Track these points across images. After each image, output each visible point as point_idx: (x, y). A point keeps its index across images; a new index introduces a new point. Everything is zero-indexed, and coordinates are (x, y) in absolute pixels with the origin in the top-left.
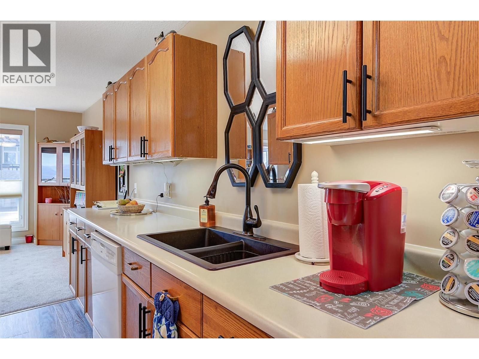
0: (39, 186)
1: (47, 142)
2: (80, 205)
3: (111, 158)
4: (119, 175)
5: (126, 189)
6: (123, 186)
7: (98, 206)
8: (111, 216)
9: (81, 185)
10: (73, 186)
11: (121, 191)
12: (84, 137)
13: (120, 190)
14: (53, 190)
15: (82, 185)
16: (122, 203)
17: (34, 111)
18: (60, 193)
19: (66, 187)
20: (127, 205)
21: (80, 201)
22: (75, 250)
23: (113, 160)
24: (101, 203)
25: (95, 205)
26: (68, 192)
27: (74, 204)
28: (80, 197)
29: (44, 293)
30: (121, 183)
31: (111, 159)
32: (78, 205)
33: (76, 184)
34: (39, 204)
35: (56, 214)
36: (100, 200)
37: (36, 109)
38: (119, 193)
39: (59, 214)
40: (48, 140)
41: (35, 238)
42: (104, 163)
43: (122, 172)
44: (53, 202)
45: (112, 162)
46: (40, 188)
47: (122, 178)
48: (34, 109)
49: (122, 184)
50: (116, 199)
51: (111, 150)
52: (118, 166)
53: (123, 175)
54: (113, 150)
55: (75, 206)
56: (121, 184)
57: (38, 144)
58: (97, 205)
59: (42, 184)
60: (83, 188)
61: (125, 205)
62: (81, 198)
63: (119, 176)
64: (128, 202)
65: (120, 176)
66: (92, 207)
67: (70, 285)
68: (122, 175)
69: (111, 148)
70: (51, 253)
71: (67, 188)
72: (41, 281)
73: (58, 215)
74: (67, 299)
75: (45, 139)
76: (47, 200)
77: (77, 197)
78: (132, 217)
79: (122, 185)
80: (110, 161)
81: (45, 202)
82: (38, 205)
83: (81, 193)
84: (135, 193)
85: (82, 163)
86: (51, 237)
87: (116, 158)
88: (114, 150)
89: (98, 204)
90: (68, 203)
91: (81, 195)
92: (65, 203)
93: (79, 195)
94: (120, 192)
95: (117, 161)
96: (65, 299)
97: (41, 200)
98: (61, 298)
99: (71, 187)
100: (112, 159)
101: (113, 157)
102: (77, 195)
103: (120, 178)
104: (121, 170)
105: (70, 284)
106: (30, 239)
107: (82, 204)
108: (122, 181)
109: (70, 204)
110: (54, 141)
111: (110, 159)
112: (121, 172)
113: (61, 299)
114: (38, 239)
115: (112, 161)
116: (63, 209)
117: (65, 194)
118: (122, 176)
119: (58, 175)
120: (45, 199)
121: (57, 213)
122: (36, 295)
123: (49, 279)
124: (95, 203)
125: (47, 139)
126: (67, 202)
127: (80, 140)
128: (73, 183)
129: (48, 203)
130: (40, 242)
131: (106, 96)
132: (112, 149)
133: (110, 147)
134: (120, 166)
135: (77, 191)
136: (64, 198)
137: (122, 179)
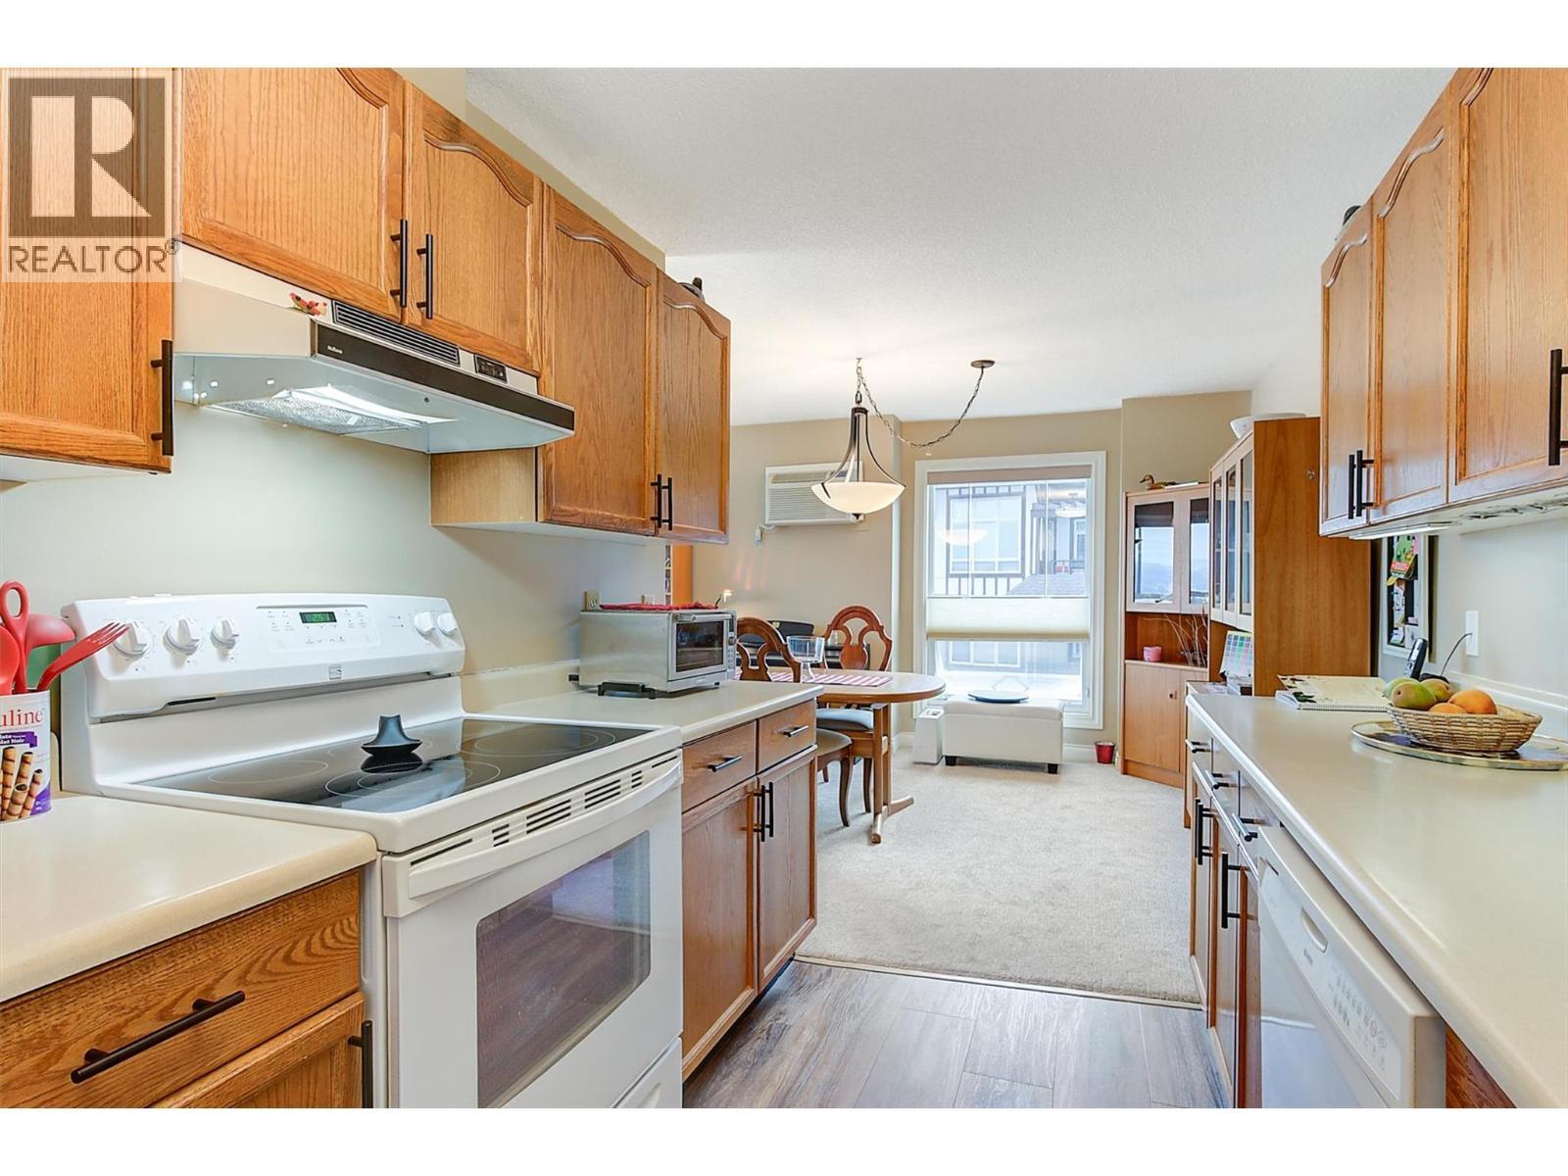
0: (1126, 613)
1: (1149, 489)
2: (1237, 678)
3: (1355, 504)
4: (1389, 575)
5: (1422, 633)
6: (1406, 621)
7: (1297, 695)
8: (1356, 747)
9: (1241, 613)
10: (1217, 615)
11: (1396, 639)
12: (1252, 447)
13: (1390, 637)
14: (1165, 625)
15: (1244, 611)
16: (1412, 698)
17: (1120, 410)
18: (1180, 634)
19: (1199, 617)
20: (1438, 711)
21: (1239, 664)
22: (1207, 848)
23: (1364, 512)
24: (1310, 685)
25: (1284, 688)
26: (1203, 630)
27: (1221, 671)
28: (1240, 650)
29: (1117, 945)
30: (1395, 607)
31: (1357, 507)
32: (1231, 678)
33: (1226, 609)
34: (1127, 661)
35: (1171, 696)
36: (1310, 673)
37: (1123, 401)
38: (1385, 648)
39: (1178, 696)
40: (1153, 482)
41: (1117, 754)
42: (1326, 529)
43: (1401, 567)
44: (1163, 658)
45: (1361, 521)
46: (1132, 618)
47: (1400, 591)
48: (1119, 404)
49: (1403, 612)
50: (1374, 673)
51: (1356, 470)
52: (1381, 539)
53: (1407, 575)
54: (1364, 470)
55: (1223, 676)
56: (1396, 613)
57: (1127, 498)
58: (1294, 690)
59: (1138, 606)
60: (1247, 623)
61: (1427, 710)
62: (1242, 653)
63: (1384, 583)
64: (1440, 694)
65: (1393, 580)
66: (1274, 696)
67: (1193, 957)
68: (1402, 576)
69: (1358, 463)
70: (1154, 806)
71: (1201, 619)
72: (1115, 899)
73: (1176, 698)
74: (1183, 1000)
75: (1144, 480)
76: (1149, 652)
77: (1228, 649)
78: (1466, 773)
79: (1399, 616)
80: (1351, 517)
81: (1142, 659)
82: (1125, 664)
83: (1242, 639)
84: (1468, 653)
85: (1244, 543)
86: (1158, 758)
87: (1379, 503)
88: (1372, 470)
89: (1299, 687)
90: (1202, 666)
91: (1241, 645)
92: (1195, 662)
93: (1235, 644)
94: (1389, 642)
95: (1384, 514)
96: (1176, 998)
97: (1133, 653)
98: (1163, 989)
99: (1212, 619)
100: (1361, 506)
101: (1364, 501)
102: (1229, 643)
103: (1390, 589)
104: (1399, 557)
105: (1193, 953)
106: (1106, 754)
107: (1243, 674)
108: (1399, 600)
109: (1208, 670)
110: (1167, 484)
111: (1351, 508)
112: (1396, 565)
113: (1165, 993)
114: (1124, 755)
115: (1359, 514)
116: (1188, 684)
117: (1194, 639)
118: (1399, 579)
119: (1177, 583)
120: (1143, 650)
121: (1174, 693)
122: (1095, 944)
123: (1138, 898)
124: (1287, 682)
125: (1150, 481)
126: (1199, 662)
127: (1239, 462)
128: (1216, 605)
129: (1149, 661)
130: (1131, 766)
131: (1337, 265)
132: (1362, 464)
133: (1352, 457)
134: (1391, 540)
135: (1229, 632)
136: (1192, 651)
137: (1402, 592)
